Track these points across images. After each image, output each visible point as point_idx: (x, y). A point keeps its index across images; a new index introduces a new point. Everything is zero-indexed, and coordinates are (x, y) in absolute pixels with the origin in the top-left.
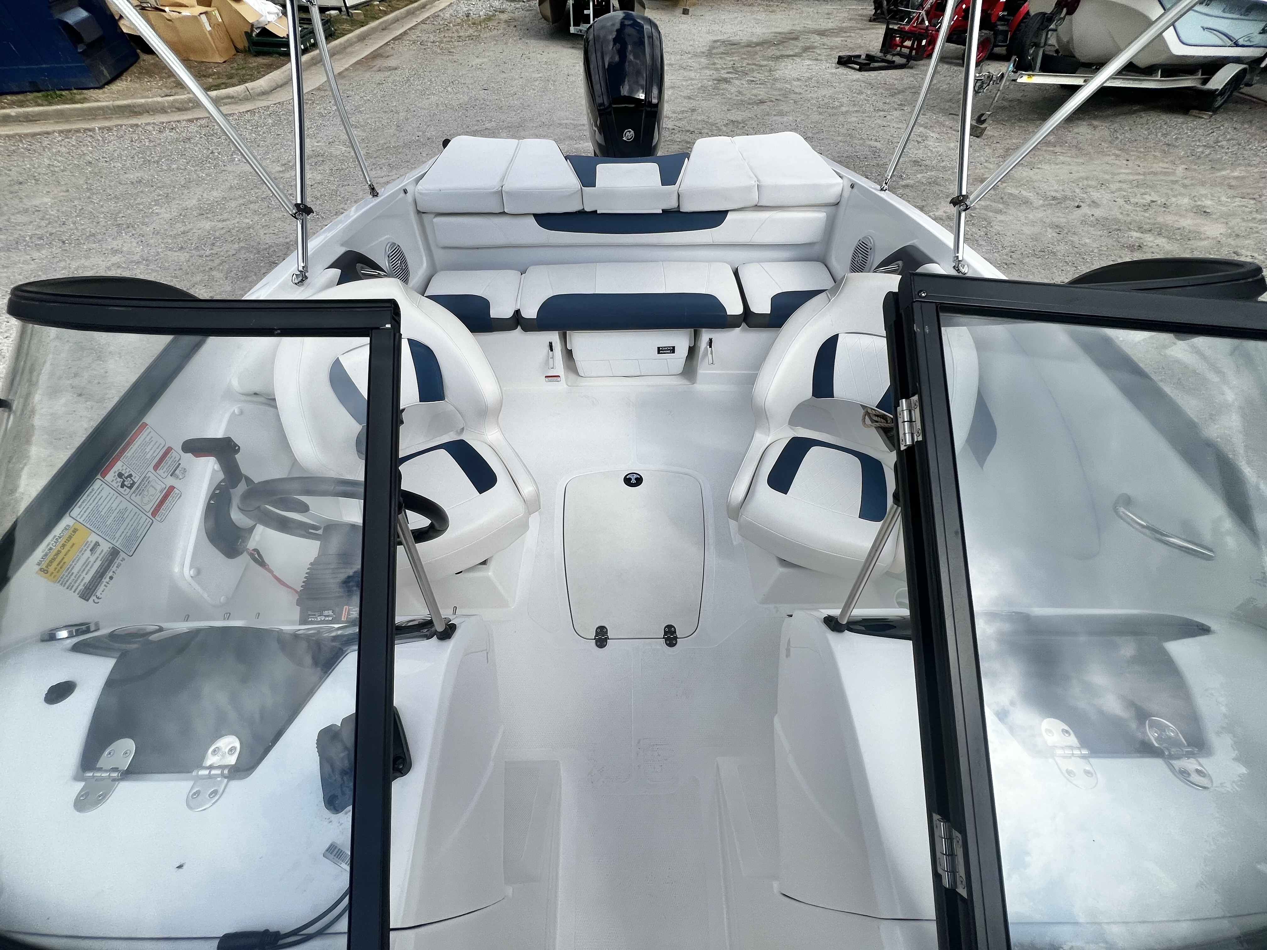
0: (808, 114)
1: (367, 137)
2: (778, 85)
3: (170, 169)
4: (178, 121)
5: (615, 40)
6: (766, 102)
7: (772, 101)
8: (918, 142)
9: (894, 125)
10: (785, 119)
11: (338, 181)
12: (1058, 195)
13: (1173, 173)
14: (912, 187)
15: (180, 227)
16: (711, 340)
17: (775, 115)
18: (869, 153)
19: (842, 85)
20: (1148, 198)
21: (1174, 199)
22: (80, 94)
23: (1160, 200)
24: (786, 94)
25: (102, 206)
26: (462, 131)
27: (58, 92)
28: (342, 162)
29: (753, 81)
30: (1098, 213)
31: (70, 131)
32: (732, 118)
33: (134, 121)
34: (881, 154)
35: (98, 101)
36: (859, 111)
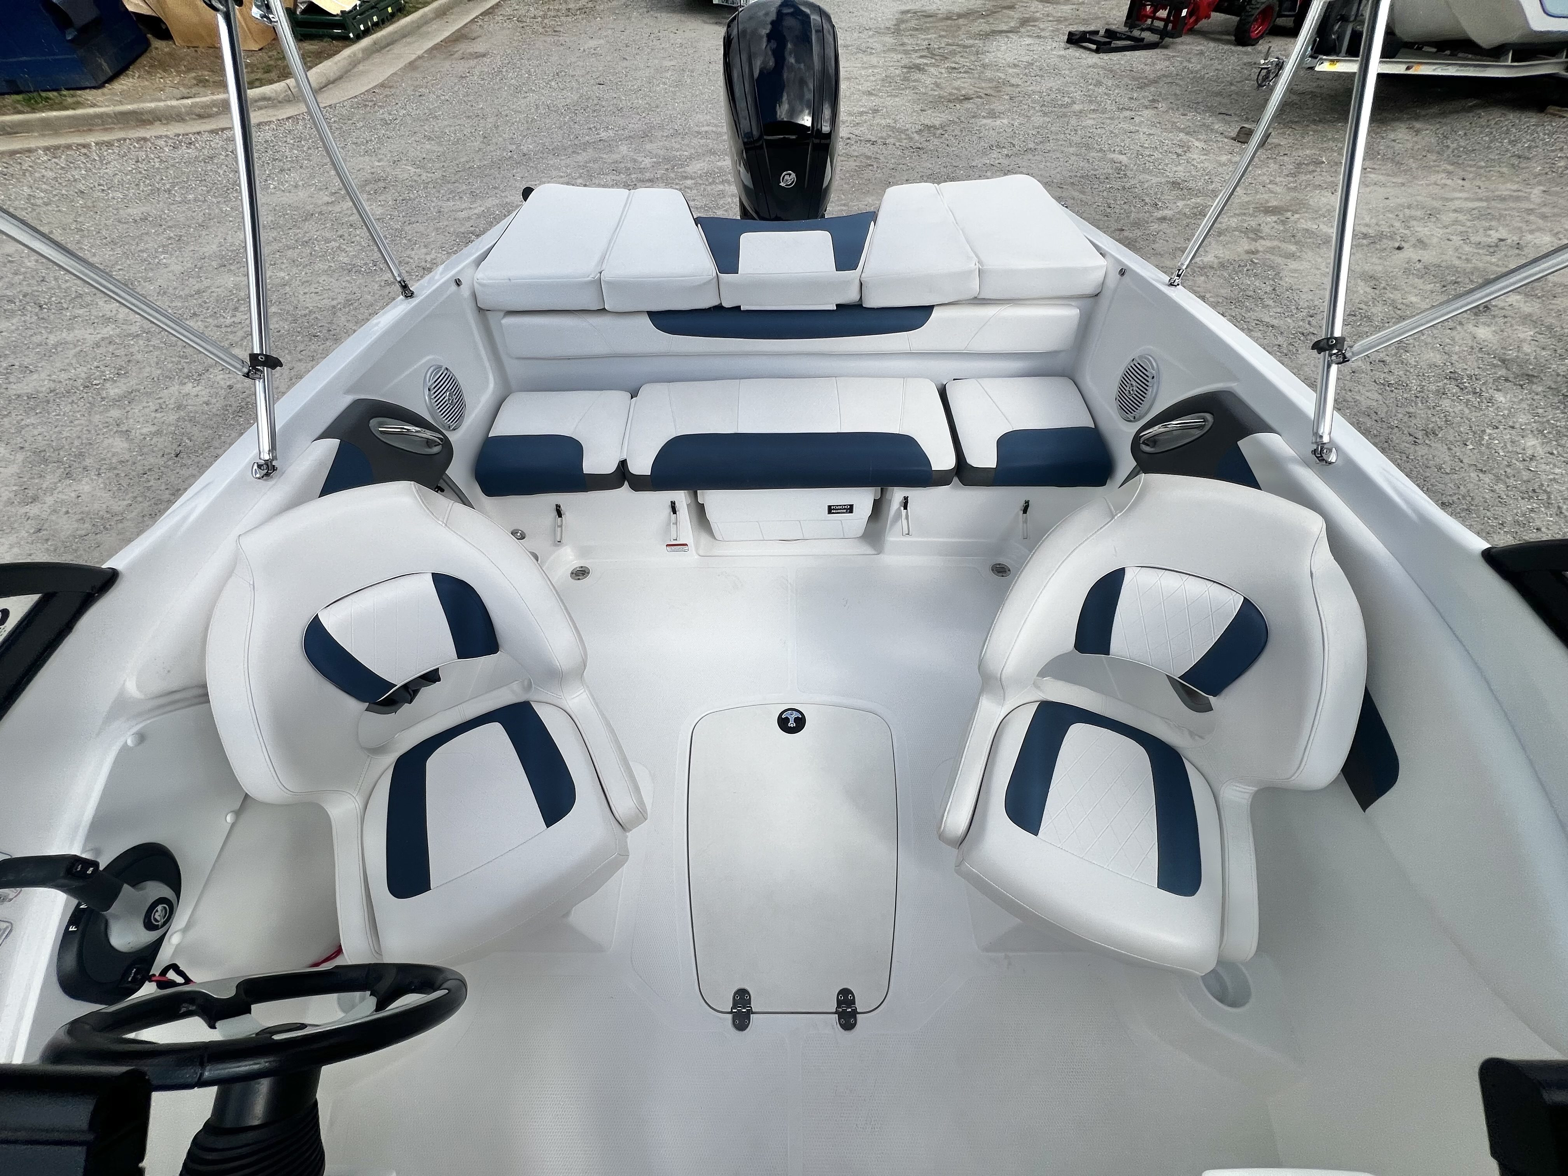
0: (1029, 115)
1: (444, 153)
2: (988, 74)
3: (185, 201)
4: (199, 133)
5: (770, 37)
6: (971, 99)
7: (980, 97)
8: (1178, 155)
9: (1145, 130)
10: (998, 122)
11: (403, 217)
12: (1371, 232)
13: (1527, 199)
14: (1171, 220)
15: (194, 284)
16: (906, 499)
17: (984, 117)
18: (1110, 171)
19: (1074, 73)
20: (1495, 235)
21: (1529, 237)
22: (73, 96)
23: (1512, 239)
24: (999, 86)
25: (94, 255)
26: (569, 143)
27: (44, 94)
28: (410, 188)
29: (955, 68)
30: (1429, 256)
31: (57, 148)
32: (927, 122)
33: (142, 133)
34: (1129, 173)
35: (93, 105)
36: (1097, 110)
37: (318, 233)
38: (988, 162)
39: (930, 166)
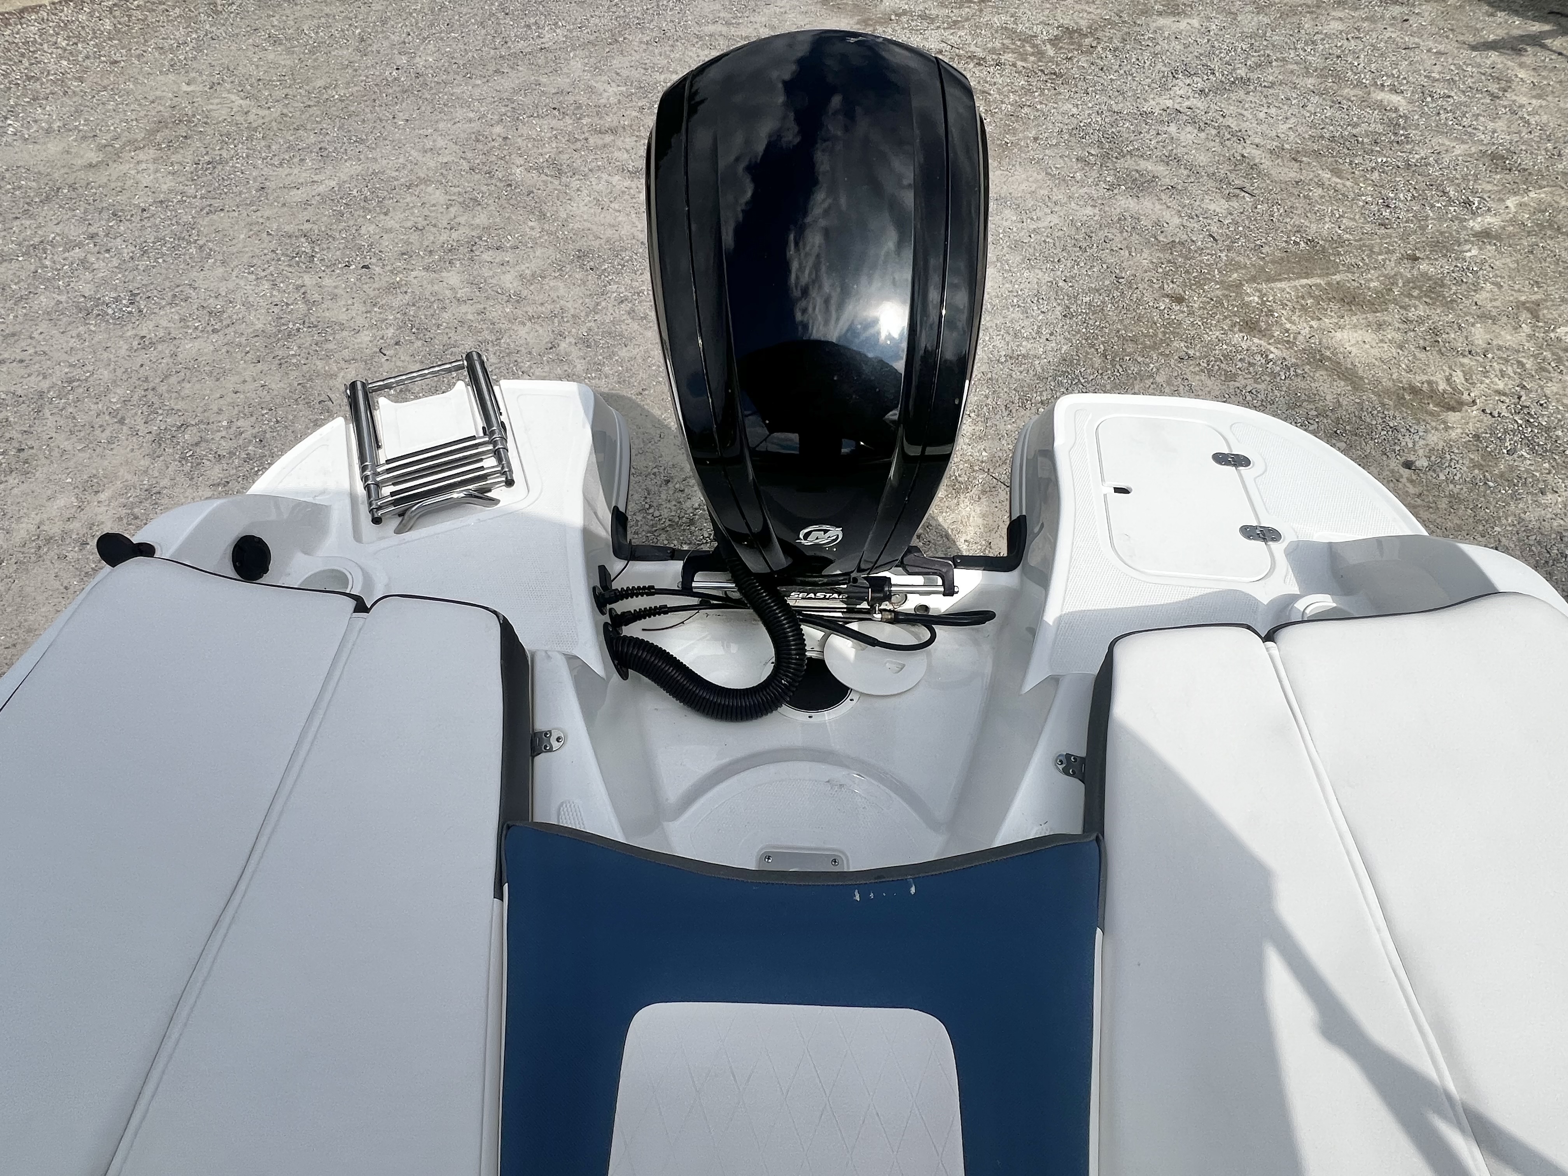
0: (1234, 10)
1: (292, 69)
8: (1494, 97)
9: (1430, 44)
10: (1183, 25)
11: (202, 198)
14: (1498, 237)
17: (1160, 14)
18: (1380, 128)
26: (492, 52)
28: (226, 138)
32: (1066, 22)
34: (1413, 133)
37: (58, 229)
38: (1169, 103)
39: (1075, 110)
